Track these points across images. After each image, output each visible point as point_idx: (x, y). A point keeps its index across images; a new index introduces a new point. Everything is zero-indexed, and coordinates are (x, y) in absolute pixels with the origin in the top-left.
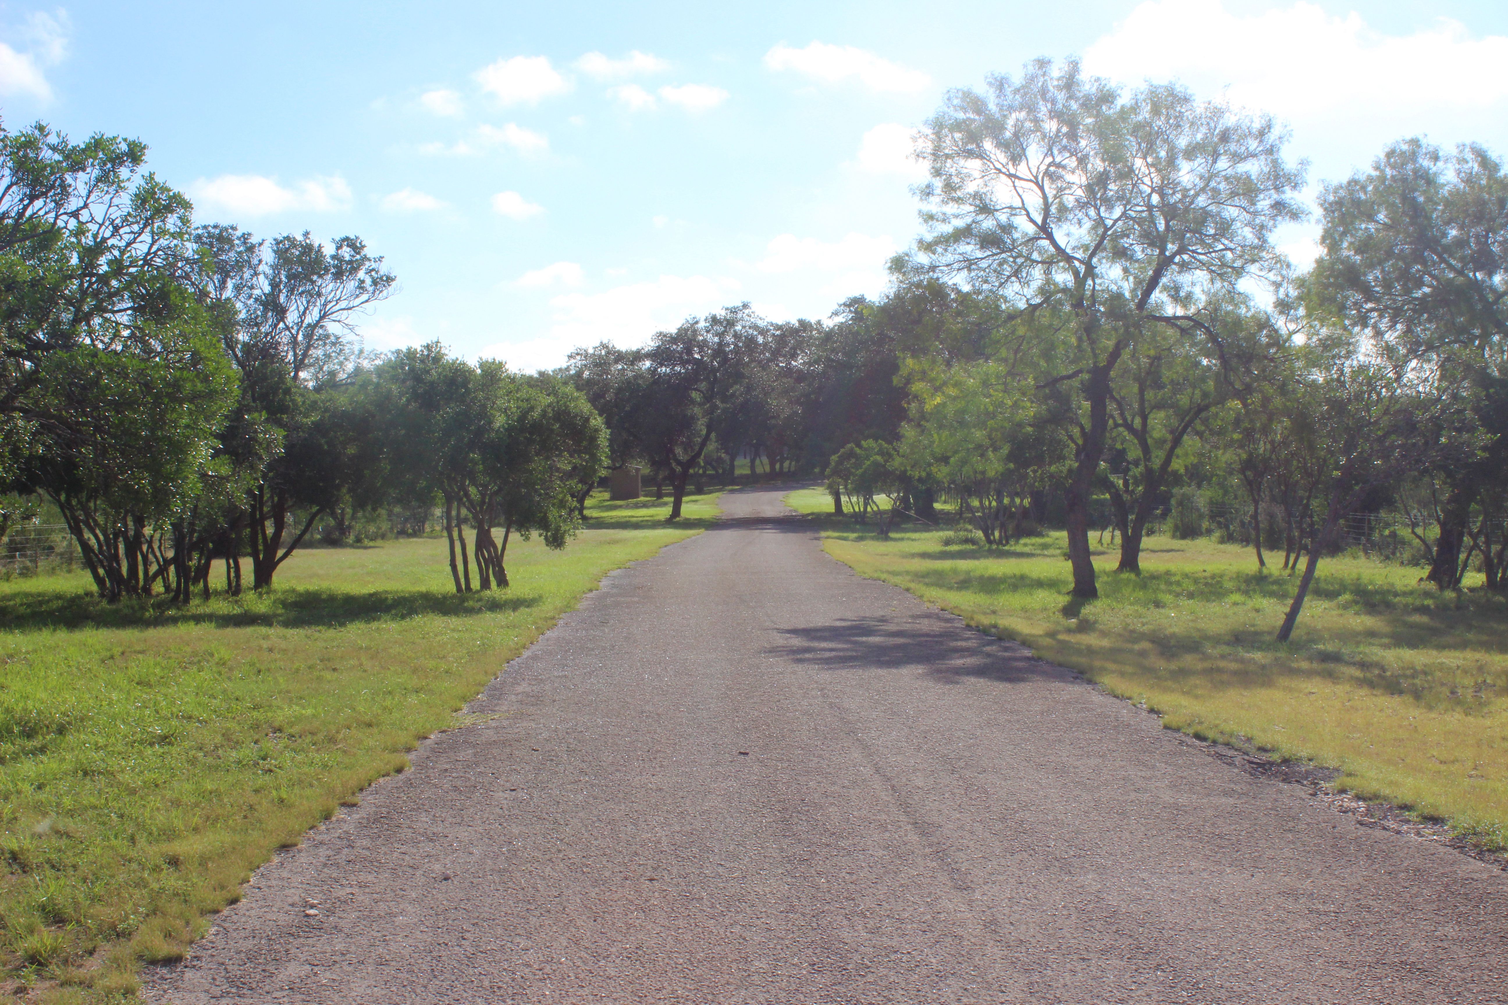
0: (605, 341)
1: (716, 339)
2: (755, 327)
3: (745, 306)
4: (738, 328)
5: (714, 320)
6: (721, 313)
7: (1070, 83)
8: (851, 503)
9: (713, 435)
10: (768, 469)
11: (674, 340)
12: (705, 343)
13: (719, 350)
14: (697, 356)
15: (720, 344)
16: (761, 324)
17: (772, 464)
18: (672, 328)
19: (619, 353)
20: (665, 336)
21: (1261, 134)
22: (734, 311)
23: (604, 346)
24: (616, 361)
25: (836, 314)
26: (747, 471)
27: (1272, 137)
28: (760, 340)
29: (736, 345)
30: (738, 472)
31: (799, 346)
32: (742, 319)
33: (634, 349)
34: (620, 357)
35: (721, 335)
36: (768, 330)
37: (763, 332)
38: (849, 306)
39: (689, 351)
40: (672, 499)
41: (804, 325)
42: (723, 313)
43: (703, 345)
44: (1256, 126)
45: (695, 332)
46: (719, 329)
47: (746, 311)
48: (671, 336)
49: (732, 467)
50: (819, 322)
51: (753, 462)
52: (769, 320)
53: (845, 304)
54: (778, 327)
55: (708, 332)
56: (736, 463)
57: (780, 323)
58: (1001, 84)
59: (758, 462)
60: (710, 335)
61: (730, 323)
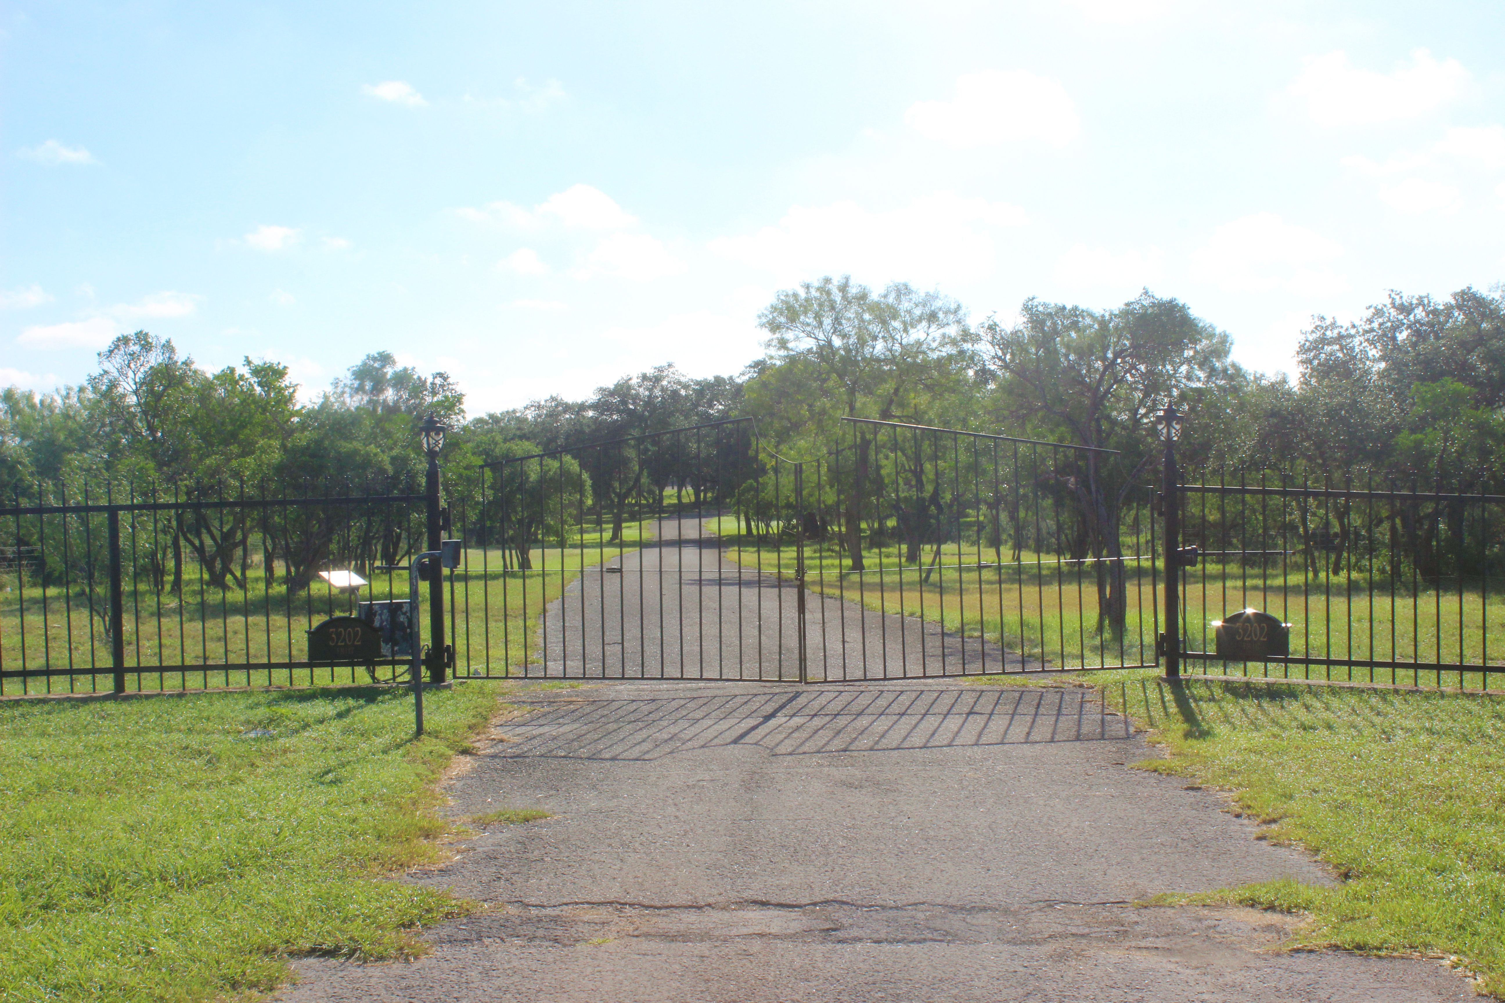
0: (554, 395)
1: (647, 393)
2: (679, 383)
3: (670, 365)
4: (665, 383)
5: (645, 377)
6: (650, 372)
7: (843, 288)
8: (759, 528)
9: (645, 473)
10: (693, 499)
11: (612, 393)
12: (637, 397)
13: (649, 402)
14: (631, 407)
15: (649, 397)
16: (683, 380)
17: (697, 495)
18: (610, 384)
19: (567, 404)
20: (605, 390)
21: (956, 311)
22: (660, 370)
23: (553, 399)
24: (565, 411)
25: (743, 374)
26: (675, 501)
27: (961, 313)
28: (683, 392)
29: (663, 398)
30: (666, 502)
31: (715, 397)
32: (667, 376)
33: (579, 401)
34: (567, 408)
35: (651, 390)
36: (689, 386)
37: (686, 387)
38: (754, 367)
39: (624, 402)
40: (612, 526)
41: (719, 380)
42: (652, 371)
43: (636, 398)
44: (953, 307)
45: (629, 388)
46: (648, 384)
47: (671, 370)
48: (609, 391)
49: (661, 498)
50: (731, 378)
51: (680, 491)
52: (690, 377)
53: (750, 366)
54: (698, 383)
55: (640, 386)
56: (664, 493)
57: (699, 379)
58: (808, 287)
59: (684, 492)
60: (641, 390)
61: (657, 379)
